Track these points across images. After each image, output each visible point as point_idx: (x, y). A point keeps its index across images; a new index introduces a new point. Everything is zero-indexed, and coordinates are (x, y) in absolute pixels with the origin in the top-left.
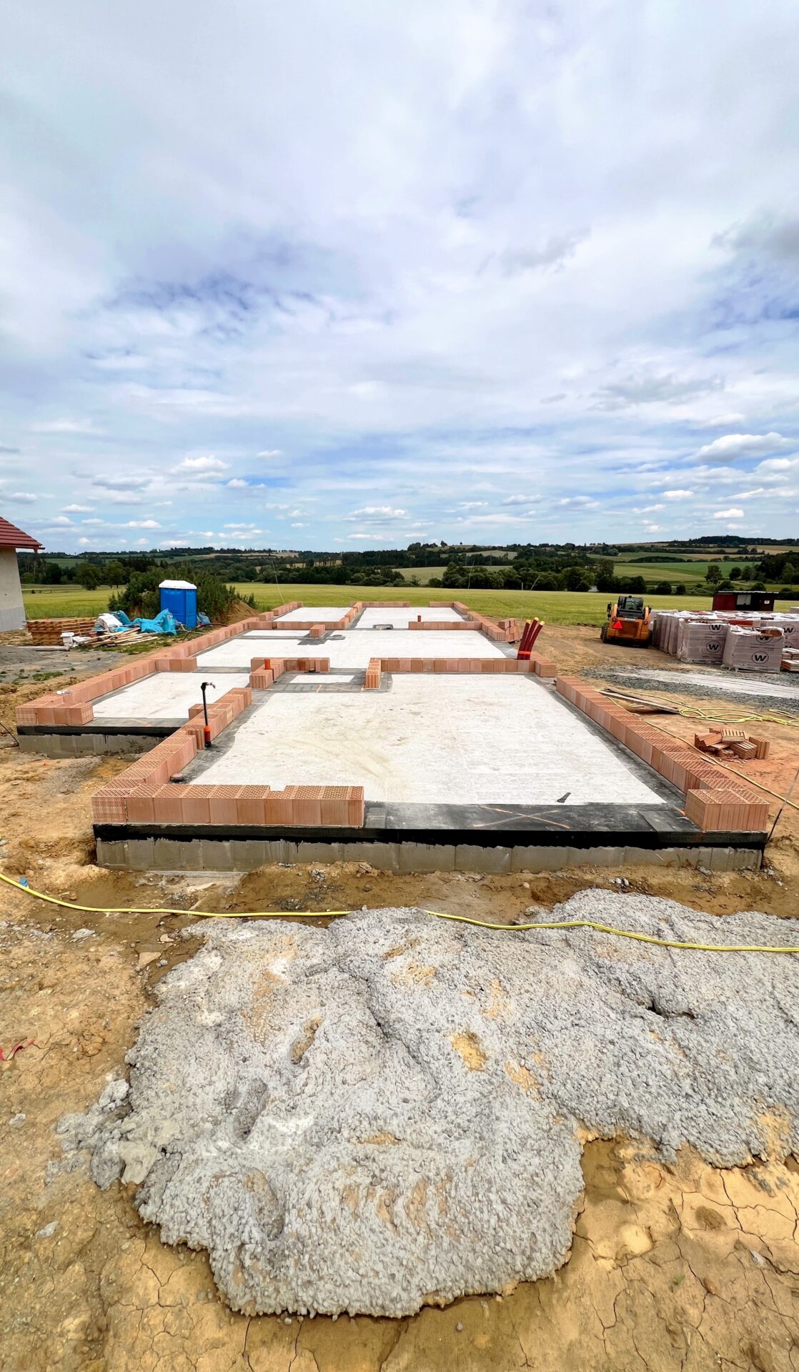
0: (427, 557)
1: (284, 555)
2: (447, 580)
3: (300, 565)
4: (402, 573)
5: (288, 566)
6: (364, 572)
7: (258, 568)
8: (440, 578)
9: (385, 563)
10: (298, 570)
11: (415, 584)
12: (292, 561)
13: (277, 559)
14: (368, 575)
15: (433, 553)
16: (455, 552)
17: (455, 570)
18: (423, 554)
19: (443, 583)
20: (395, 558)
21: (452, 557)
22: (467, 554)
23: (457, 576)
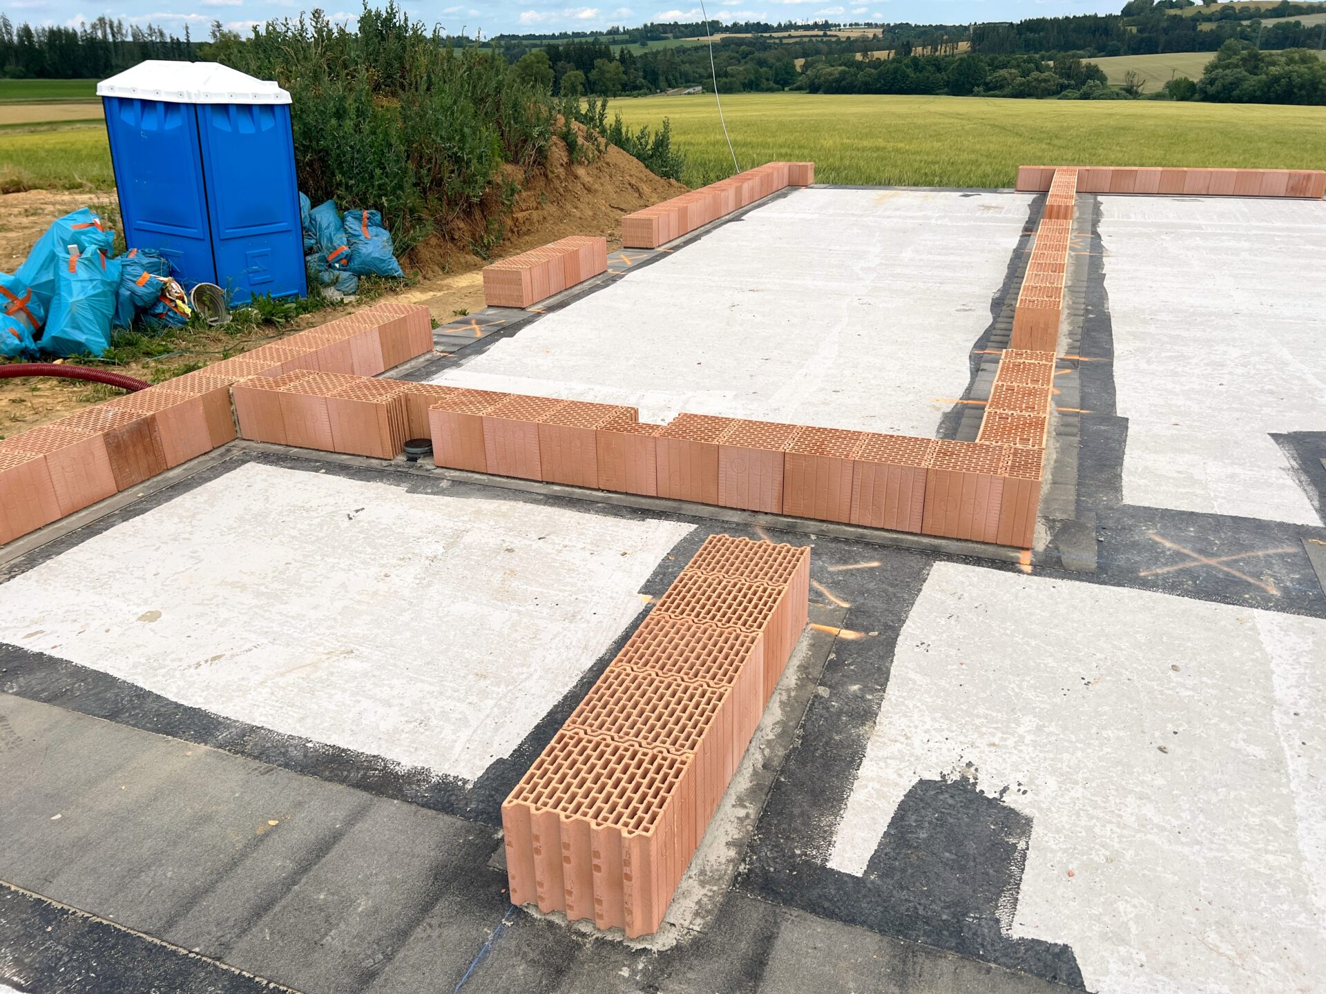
0: (1166, 31)
1: (855, 34)
2: (1212, 82)
3: (882, 55)
4: (1101, 68)
5: (859, 57)
6: (1018, 66)
7: (799, 63)
8: (1197, 76)
9: (1067, 46)
10: (878, 64)
11: (1131, 93)
12: (866, 45)
13: (839, 42)
14: (1025, 74)
15: (1182, 20)
16: (1234, 16)
17: (1234, 60)
18: (1156, 22)
19: (1203, 89)
20: (1090, 34)
21: (1226, 29)
22: (1263, 21)
23: (1239, 73)
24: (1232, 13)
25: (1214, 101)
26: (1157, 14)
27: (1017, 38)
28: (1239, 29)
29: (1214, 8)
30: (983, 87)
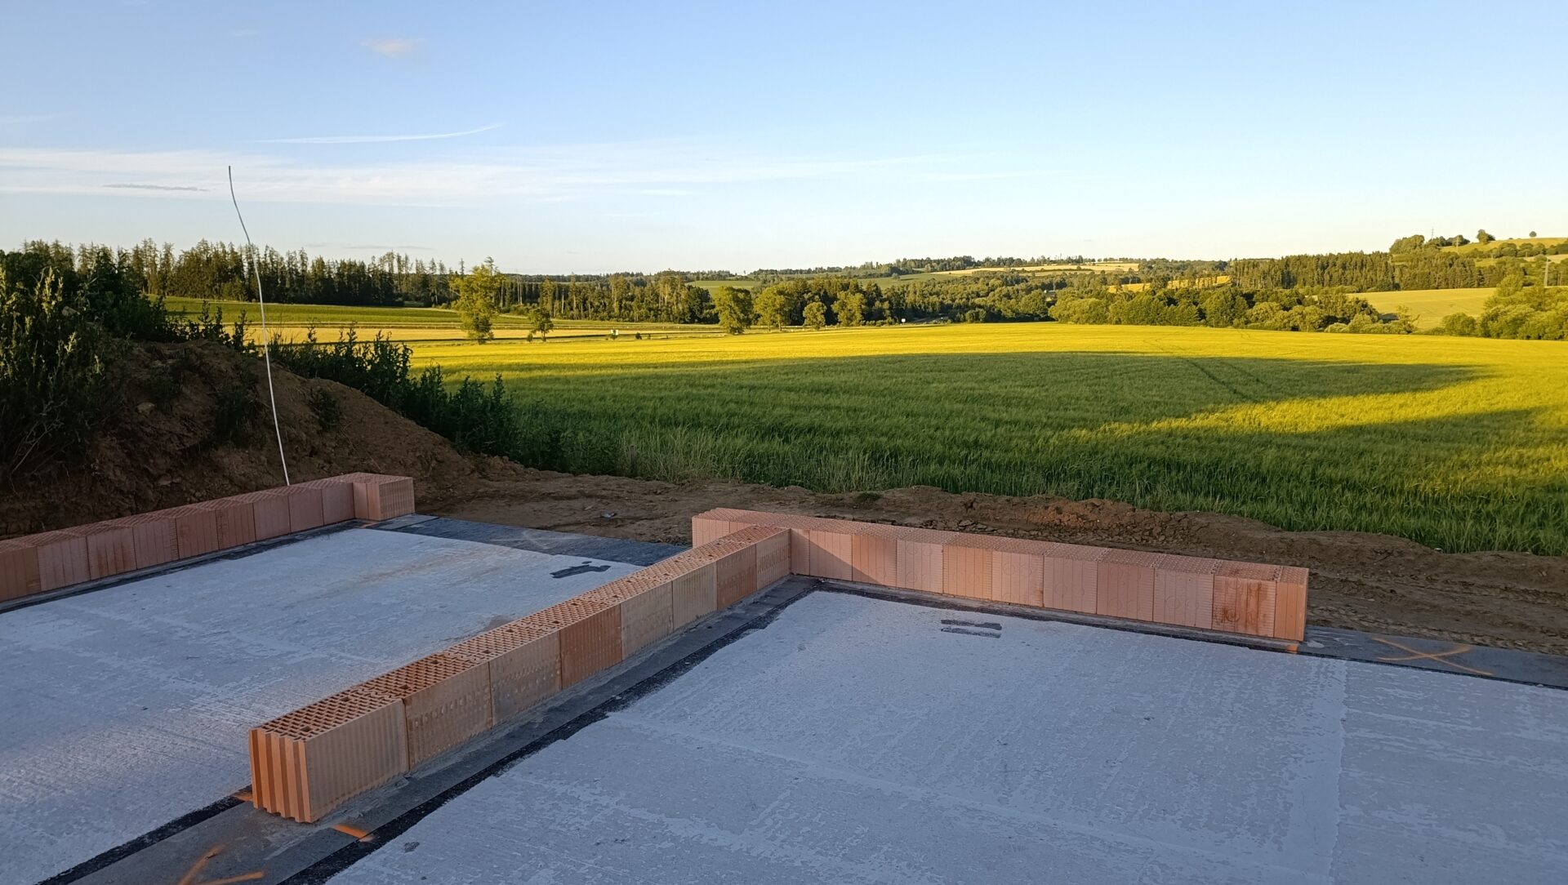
0: (1440, 267)
2: (1493, 318)
3: (1138, 288)
4: (1370, 303)
6: (1280, 301)
8: (1477, 315)
9: (1333, 281)
10: (1132, 296)
11: (1404, 327)
12: (1120, 279)
13: (1093, 275)
14: (1289, 307)
15: (1457, 257)
16: (1516, 253)
17: (1519, 295)
18: (1428, 260)
19: (1484, 325)
20: (1358, 271)
21: (1508, 265)
22: (1548, 257)
23: (1523, 309)
24: (1512, 251)
25: (1498, 336)
26: (1430, 252)
27: (1279, 273)
28: (1522, 265)
29: (1491, 245)
30: (1243, 319)
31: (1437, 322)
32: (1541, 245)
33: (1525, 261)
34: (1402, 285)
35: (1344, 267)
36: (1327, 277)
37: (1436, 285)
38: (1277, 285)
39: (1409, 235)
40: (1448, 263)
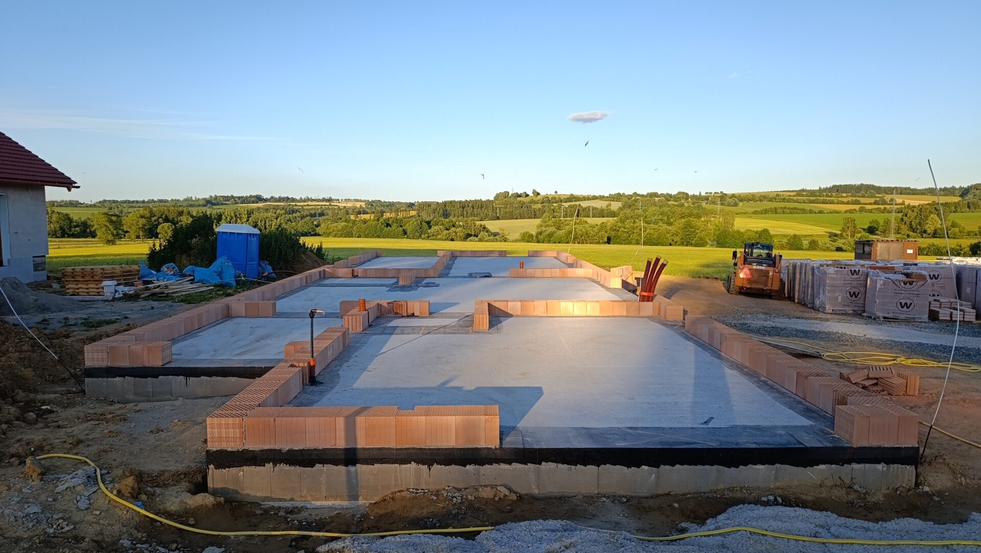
0: (517, 208)
2: (540, 233)
3: (367, 217)
4: (487, 226)
5: (353, 217)
6: (444, 225)
8: (533, 231)
9: (468, 215)
10: (365, 222)
12: (356, 211)
13: (339, 209)
14: (448, 228)
15: (524, 203)
16: (549, 202)
17: (550, 223)
18: (512, 204)
19: (537, 237)
20: (479, 209)
21: (546, 208)
22: (563, 204)
23: (552, 229)
24: (548, 200)
25: (543, 242)
26: (512, 200)
27: (441, 210)
28: (552, 207)
29: (539, 197)
30: (427, 235)
31: (517, 236)
32: (560, 198)
33: (552, 206)
34: (500, 217)
35: (473, 208)
36: (465, 213)
37: (515, 217)
38: (441, 216)
39: (502, 191)
40: (520, 206)
